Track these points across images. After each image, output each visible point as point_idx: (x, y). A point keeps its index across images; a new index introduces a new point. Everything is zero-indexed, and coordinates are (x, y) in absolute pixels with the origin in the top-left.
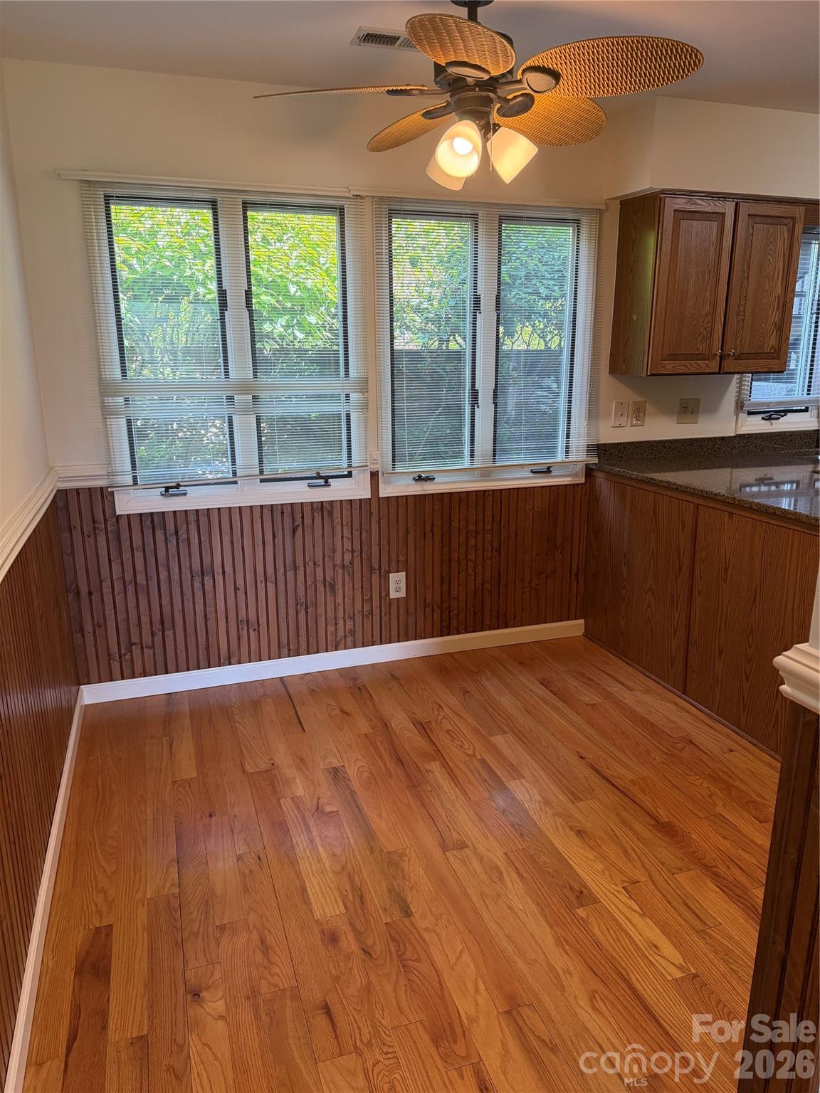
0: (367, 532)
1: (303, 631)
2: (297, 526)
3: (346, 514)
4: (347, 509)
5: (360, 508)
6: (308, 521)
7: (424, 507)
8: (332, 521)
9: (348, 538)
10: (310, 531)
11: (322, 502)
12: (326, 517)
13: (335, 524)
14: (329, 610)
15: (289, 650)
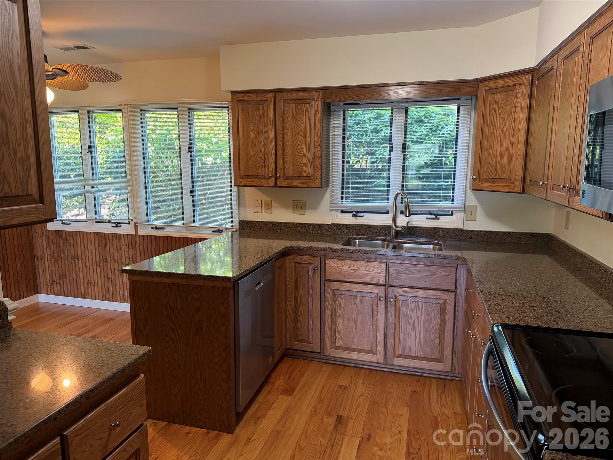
0: (134, 250)
1: (111, 290)
2: (107, 243)
3: (126, 240)
4: (126, 238)
5: (131, 239)
6: (111, 241)
7: (159, 242)
8: (120, 243)
9: (127, 252)
10: (112, 246)
11: (116, 234)
12: (118, 241)
13: (122, 244)
14: (120, 283)
15: (106, 298)
